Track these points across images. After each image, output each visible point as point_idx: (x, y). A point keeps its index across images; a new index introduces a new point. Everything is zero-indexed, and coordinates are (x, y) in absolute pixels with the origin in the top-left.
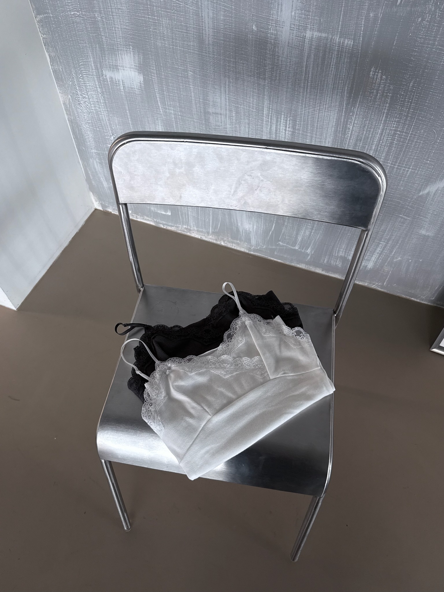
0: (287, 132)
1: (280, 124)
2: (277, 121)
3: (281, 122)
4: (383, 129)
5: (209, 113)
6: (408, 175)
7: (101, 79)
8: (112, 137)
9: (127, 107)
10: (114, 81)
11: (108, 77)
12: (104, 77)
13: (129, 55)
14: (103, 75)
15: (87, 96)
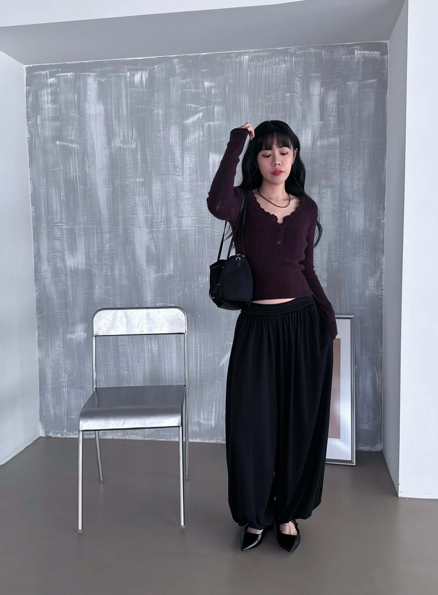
0: (156, 347)
1: (152, 344)
2: (151, 342)
3: (152, 343)
4: (195, 336)
5: (119, 345)
6: (212, 356)
7: (64, 339)
8: (64, 374)
9: (76, 353)
10: (71, 338)
11: (68, 337)
12: (66, 338)
13: (81, 325)
14: (65, 337)
15: (54, 351)
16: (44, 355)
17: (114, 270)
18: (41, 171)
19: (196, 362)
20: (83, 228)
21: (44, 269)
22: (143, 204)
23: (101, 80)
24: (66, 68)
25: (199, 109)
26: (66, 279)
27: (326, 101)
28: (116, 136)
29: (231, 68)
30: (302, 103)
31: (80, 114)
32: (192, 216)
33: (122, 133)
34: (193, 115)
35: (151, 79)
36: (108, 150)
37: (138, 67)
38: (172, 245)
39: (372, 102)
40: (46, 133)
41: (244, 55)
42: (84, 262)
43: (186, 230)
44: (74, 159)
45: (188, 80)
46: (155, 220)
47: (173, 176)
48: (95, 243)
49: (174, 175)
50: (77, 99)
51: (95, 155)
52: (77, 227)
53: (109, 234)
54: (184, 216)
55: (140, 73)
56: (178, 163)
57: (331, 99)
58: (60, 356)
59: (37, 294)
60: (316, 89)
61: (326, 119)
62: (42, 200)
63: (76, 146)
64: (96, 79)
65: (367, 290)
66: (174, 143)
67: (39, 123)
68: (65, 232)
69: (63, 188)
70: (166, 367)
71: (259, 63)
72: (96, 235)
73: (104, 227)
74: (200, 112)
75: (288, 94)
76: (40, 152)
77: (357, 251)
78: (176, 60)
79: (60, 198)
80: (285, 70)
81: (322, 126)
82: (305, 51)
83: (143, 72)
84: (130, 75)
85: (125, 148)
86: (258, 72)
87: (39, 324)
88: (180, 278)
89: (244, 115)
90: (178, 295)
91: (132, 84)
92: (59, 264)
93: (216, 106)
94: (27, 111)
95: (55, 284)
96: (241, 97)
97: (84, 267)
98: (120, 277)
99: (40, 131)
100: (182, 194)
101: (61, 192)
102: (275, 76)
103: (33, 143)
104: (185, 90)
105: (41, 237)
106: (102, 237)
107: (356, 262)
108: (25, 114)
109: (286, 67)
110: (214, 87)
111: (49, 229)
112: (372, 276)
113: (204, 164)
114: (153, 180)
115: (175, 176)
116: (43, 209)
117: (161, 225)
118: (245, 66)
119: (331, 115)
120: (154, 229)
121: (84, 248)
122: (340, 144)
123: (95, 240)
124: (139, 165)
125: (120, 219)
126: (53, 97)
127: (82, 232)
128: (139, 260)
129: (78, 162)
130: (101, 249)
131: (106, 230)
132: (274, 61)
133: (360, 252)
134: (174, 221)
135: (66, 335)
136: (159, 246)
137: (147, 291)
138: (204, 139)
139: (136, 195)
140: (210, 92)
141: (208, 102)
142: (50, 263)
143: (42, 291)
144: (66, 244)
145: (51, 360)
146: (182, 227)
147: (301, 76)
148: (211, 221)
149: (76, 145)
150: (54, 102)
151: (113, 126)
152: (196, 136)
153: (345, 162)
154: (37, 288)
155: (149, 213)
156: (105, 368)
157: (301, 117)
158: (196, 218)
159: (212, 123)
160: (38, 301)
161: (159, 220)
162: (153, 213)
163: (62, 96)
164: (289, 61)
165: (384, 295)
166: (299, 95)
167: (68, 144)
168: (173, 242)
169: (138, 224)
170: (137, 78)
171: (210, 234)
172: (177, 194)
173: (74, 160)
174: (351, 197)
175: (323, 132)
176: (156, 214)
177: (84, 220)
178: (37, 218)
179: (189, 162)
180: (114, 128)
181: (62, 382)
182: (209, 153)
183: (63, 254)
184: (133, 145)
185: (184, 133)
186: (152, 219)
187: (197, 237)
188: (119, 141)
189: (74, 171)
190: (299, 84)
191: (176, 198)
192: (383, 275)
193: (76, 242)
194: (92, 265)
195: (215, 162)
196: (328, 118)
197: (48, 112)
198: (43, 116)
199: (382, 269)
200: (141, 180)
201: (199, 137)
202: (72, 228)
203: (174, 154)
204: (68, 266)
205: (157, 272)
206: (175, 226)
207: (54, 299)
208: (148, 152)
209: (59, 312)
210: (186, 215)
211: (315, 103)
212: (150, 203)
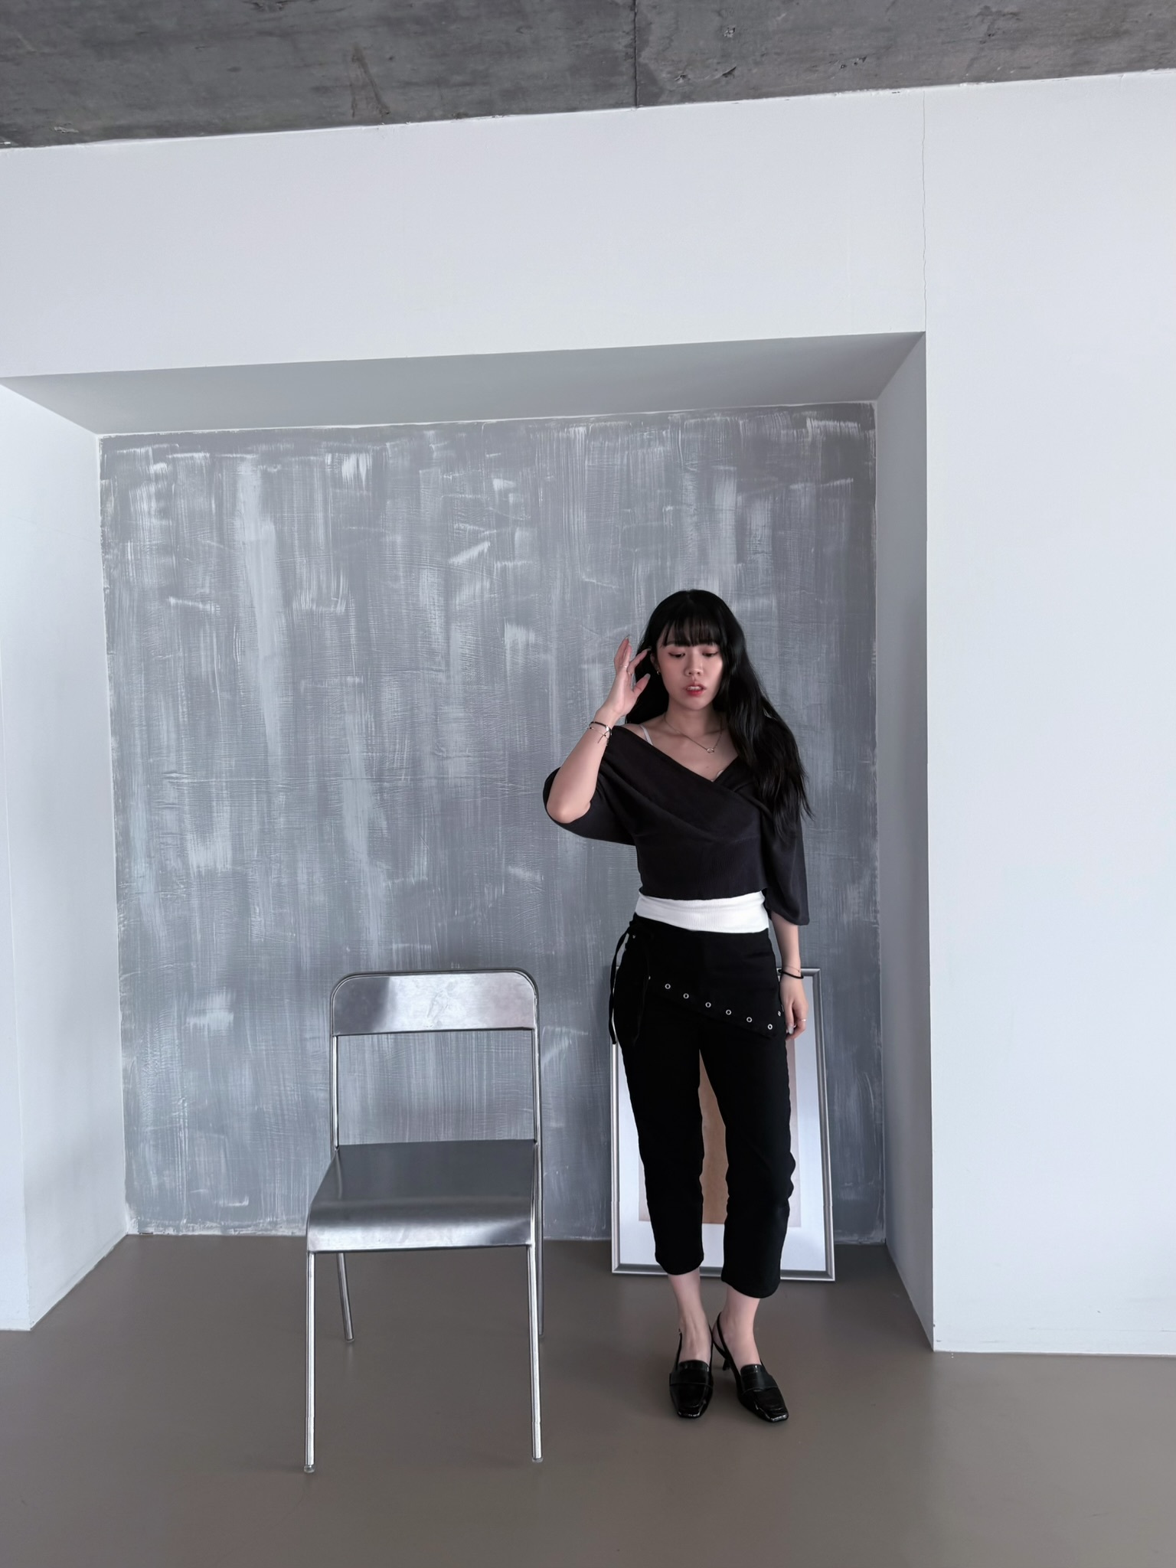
5: (305, 1039)
7: (183, 1028)
8: (181, 1101)
9: (208, 1055)
10: (198, 1026)
11: (191, 1024)
12: (187, 1025)
13: (221, 995)
14: (185, 1023)
15: (159, 1053)
16: (135, 1063)
17: (296, 873)
18: (133, 662)
19: (480, 1071)
20: (226, 782)
21: (138, 874)
22: (362, 730)
23: (268, 470)
24: (191, 443)
25: (482, 534)
26: (189, 895)
27: (748, 522)
28: (301, 588)
29: (548, 452)
30: (698, 526)
31: (221, 541)
32: (468, 756)
33: (315, 582)
34: (470, 547)
35: (378, 469)
36: (286, 616)
37: (350, 445)
38: (424, 817)
39: (843, 524)
40: (146, 580)
41: (576, 427)
42: (229, 855)
43: (456, 786)
44: (208, 635)
45: (457, 475)
46: (387, 763)
47: (426, 672)
48: (255, 814)
49: (428, 669)
50: (216, 509)
51: (255, 626)
52: (214, 780)
53: (286, 795)
54: (450, 755)
55: (353, 458)
56: (438, 645)
57: (760, 520)
58: (172, 1064)
59: (122, 929)
60: (727, 498)
61: (749, 558)
62: (136, 722)
63: (213, 609)
64: (257, 467)
65: (844, 914)
66: (428, 603)
67: (130, 557)
68: (186, 792)
69: (185, 698)
70: (413, 1081)
71: (607, 443)
72: (257, 796)
73: (274, 779)
74: (483, 540)
75: (669, 508)
76: (131, 620)
77: (822, 830)
78: (431, 433)
79: (177, 719)
80: (663, 459)
81: (740, 573)
82: (704, 419)
83: (361, 455)
84: (332, 462)
85: (322, 614)
86: (605, 460)
87: (125, 994)
88: (443, 889)
89: (577, 547)
90: (440, 924)
91: (337, 481)
92: (172, 862)
93: (518, 529)
94: (103, 532)
95: (162, 905)
96: (571, 510)
97: (229, 866)
98: (309, 888)
99: (131, 575)
100: (446, 709)
101: (180, 707)
102: (641, 471)
103: (117, 600)
104: (453, 495)
105: (132, 803)
106: (269, 801)
107: (819, 854)
108: (99, 540)
109: (664, 451)
110: (515, 490)
111: (150, 785)
112: (853, 882)
113: (494, 647)
114: (382, 680)
115: (432, 672)
116: (138, 742)
117: (401, 776)
118: (578, 448)
119: (760, 550)
120: (386, 784)
121: (230, 825)
122: (779, 610)
123: (255, 809)
124: (353, 650)
125: (309, 762)
126: (162, 504)
127: (225, 792)
128: (351, 852)
129: (217, 642)
130: (267, 827)
131: (279, 788)
132: (638, 439)
133: (828, 832)
134: (429, 766)
135: (185, 1019)
136: (397, 819)
137: (369, 918)
138: (493, 595)
139: (345, 712)
140: (504, 499)
141: (501, 521)
142: (153, 859)
143: (134, 922)
144: (187, 817)
145: (151, 1072)
146: (448, 778)
147: (695, 470)
148: (509, 765)
149: (213, 607)
150: (164, 513)
151: (295, 566)
152: (475, 590)
153: (790, 646)
154: (122, 915)
155: (375, 751)
156: (275, 1087)
157: (696, 554)
158: (476, 759)
159: (510, 564)
160: (124, 943)
161: (395, 766)
162: (383, 751)
163: (182, 501)
164: (669, 440)
165: (879, 922)
166: (692, 510)
167: (196, 604)
168: (428, 812)
169: (351, 774)
170: (348, 468)
171: (508, 794)
172: (436, 708)
173: (208, 638)
174: (805, 718)
175: (744, 586)
176: (390, 752)
177: (231, 766)
178: (123, 764)
179: (461, 644)
180: (298, 571)
181: (176, 1118)
182: (504, 627)
183: (183, 839)
184: (338, 608)
185: (450, 583)
186: (382, 761)
187: (479, 801)
188: (308, 599)
189: (208, 661)
190: (691, 487)
191: (434, 717)
192: (878, 880)
193: (211, 812)
194: (247, 863)
195: (517, 644)
196: (753, 556)
197: (151, 535)
198: (138, 544)
199: (874, 869)
200: (357, 680)
201: (482, 593)
202: (204, 782)
203: (428, 627)
204: (192, 865)
205: (391, 876)
206: (431, 778)
207: (159, 939)
208: (372, 623)
209: (172, 968)
210: (454, 753)
211: (726, 525)
212: (375, 728)
